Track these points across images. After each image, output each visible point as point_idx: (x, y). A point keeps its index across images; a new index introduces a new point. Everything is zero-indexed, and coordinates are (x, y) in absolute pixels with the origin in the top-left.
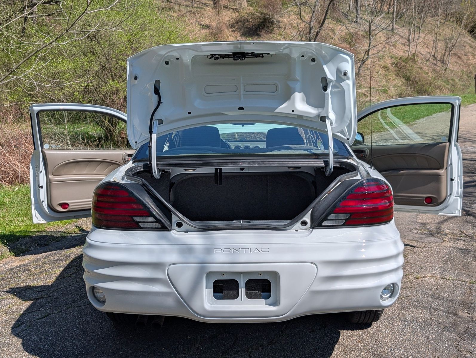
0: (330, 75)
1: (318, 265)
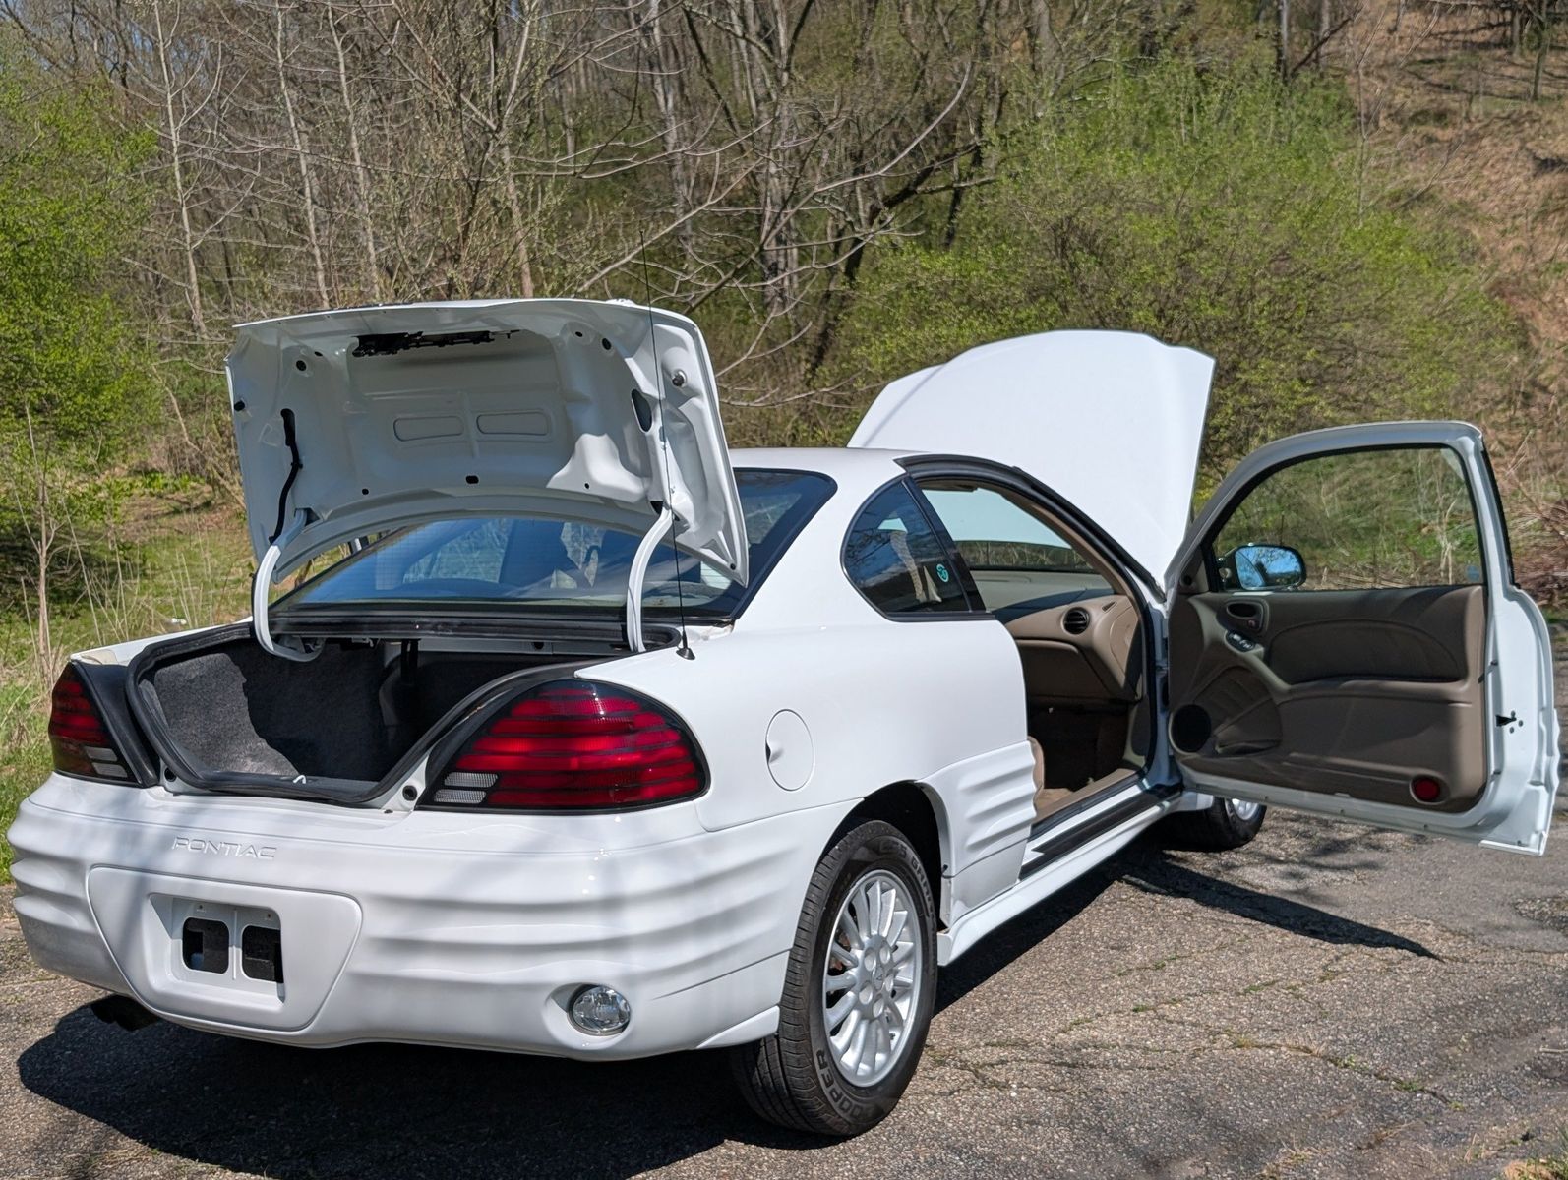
0: (649, 386)
1: (364, 905)
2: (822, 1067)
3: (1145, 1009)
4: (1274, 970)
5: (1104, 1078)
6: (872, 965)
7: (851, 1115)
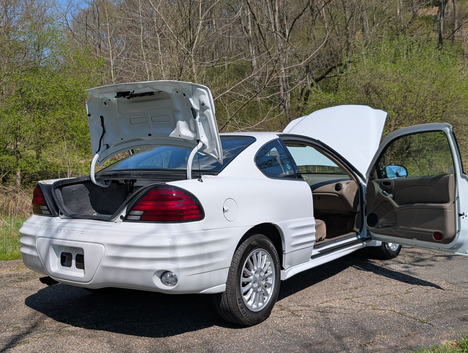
1: (106, 247)
2: (239, 303)
3: (348, 299)
4: (391, 291)
5: (330, 316)
6: (257, 276)
7: (249, 319)
